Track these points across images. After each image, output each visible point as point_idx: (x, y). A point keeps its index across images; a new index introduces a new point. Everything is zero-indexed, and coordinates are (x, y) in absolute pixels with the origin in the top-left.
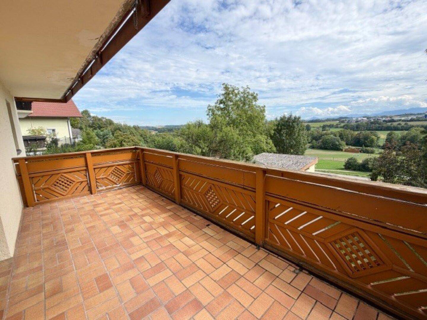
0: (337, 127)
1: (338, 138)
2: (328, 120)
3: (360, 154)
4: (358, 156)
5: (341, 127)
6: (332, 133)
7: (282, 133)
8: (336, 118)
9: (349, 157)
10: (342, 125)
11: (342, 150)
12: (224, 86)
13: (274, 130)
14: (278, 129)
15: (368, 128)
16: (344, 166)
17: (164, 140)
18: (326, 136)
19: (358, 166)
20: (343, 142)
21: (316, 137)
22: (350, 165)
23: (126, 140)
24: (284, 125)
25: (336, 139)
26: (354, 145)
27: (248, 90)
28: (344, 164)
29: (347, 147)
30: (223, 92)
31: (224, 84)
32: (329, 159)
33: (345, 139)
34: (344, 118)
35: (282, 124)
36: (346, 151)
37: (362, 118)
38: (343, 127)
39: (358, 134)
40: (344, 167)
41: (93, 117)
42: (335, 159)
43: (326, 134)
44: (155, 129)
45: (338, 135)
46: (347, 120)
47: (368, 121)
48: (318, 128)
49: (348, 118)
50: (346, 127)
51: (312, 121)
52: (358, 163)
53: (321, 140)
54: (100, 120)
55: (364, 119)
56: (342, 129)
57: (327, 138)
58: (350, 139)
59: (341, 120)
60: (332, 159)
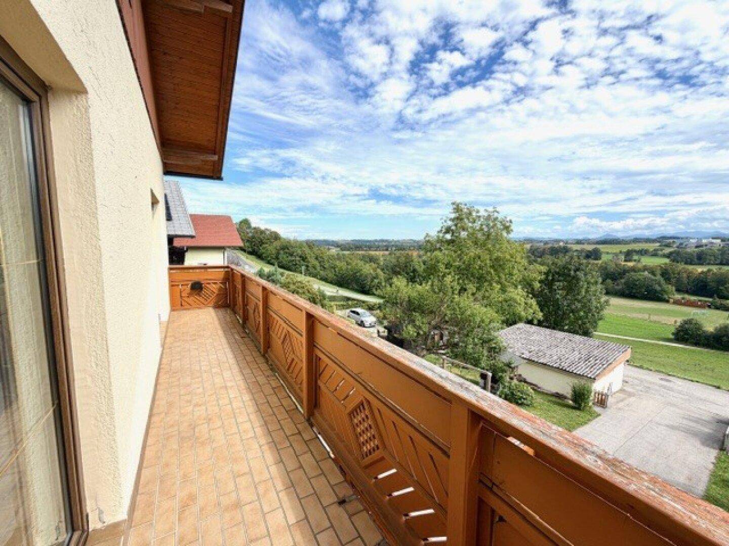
0: (655, 254)
1: (659, 277)
2: (636, 240)
3: (707, 312)
4: (704, 314)
5: (665, 256)
6: (645, 268)
7: (555, 287)
8: (654, 237)
9: (686, 318)
10: (667, 250)
11: (667, 301)
12: (455, 206)
13: (540, 282)
14: (547, 279)
15: (724, 260)
16: (673, 334)
17: (349, 267)
18: (632, 273)
19: (705, 337)
20: (670, 286)
21: (614, 274)
22: (688, 334)
23: (300, 291)
24: (558, 273)
25: (656, 280)
26: (694, 293)
27: (496, 215)
28: (673, 330)
29: (678, 296)
30: (453, 216)
31: (453, 204)
32: (640, 316)
33: (674, 280)
34: (671, 238)
35: (555, 272)
36: (677, 302)
37: (711, 240)
38: (668, 256)
39: (702, 273)
40: (672, 337)
41: (255, 228)
42: (654, 318)
43: (633, 269)
44: (336, 245)
45: (658, 272)
46: (678, 242)
47: (723, 247)
48: (616, 255)
49: (678, 238)
50: (675, 257)
51: (604, 242)
52: (704, 332)
53: (623, 281)
54: (262, 232)
55: (714, 241)
56: (667, 261)
57: (635, 277)
58: (685, 281)
59: (664, 240)
60: (647, 316)
